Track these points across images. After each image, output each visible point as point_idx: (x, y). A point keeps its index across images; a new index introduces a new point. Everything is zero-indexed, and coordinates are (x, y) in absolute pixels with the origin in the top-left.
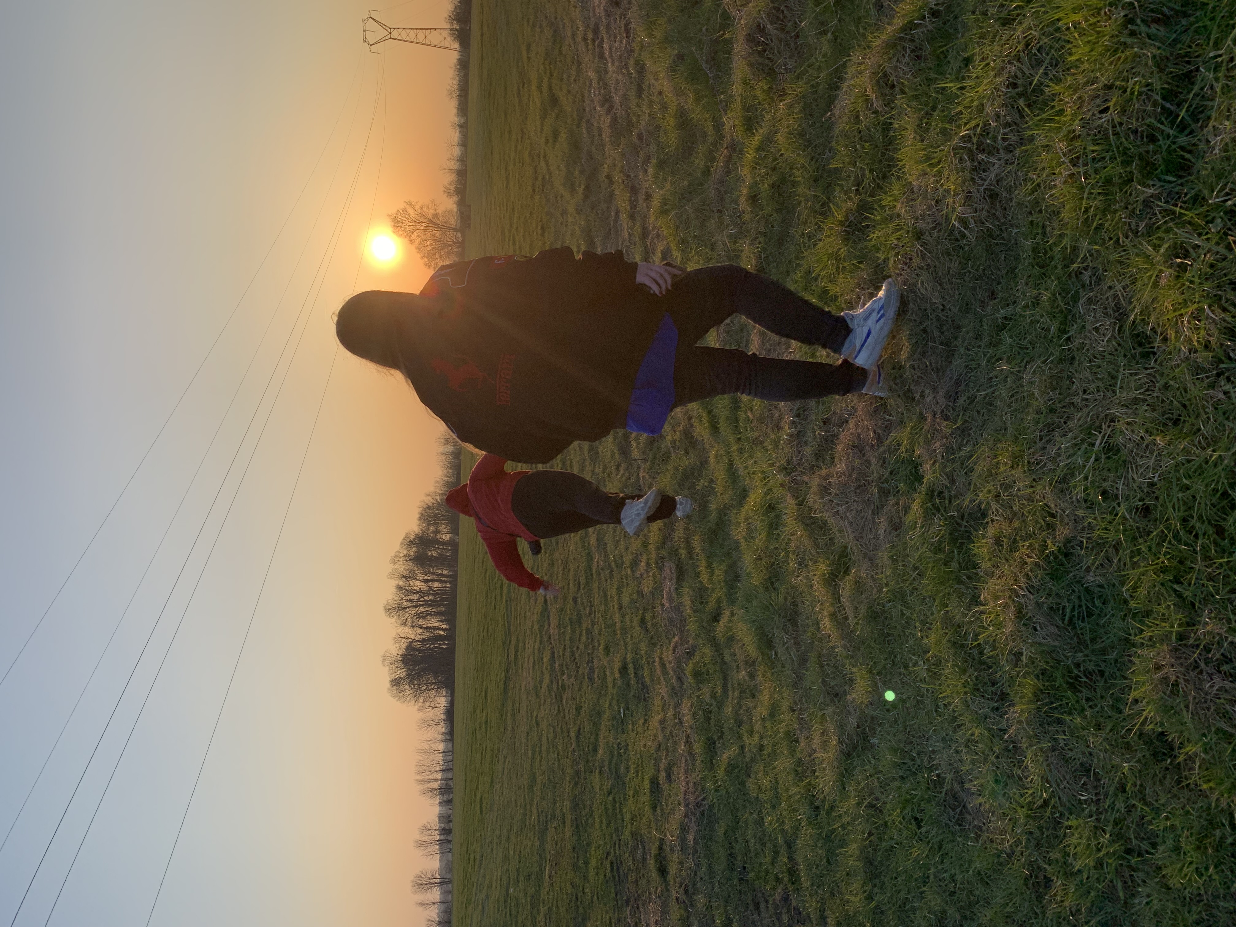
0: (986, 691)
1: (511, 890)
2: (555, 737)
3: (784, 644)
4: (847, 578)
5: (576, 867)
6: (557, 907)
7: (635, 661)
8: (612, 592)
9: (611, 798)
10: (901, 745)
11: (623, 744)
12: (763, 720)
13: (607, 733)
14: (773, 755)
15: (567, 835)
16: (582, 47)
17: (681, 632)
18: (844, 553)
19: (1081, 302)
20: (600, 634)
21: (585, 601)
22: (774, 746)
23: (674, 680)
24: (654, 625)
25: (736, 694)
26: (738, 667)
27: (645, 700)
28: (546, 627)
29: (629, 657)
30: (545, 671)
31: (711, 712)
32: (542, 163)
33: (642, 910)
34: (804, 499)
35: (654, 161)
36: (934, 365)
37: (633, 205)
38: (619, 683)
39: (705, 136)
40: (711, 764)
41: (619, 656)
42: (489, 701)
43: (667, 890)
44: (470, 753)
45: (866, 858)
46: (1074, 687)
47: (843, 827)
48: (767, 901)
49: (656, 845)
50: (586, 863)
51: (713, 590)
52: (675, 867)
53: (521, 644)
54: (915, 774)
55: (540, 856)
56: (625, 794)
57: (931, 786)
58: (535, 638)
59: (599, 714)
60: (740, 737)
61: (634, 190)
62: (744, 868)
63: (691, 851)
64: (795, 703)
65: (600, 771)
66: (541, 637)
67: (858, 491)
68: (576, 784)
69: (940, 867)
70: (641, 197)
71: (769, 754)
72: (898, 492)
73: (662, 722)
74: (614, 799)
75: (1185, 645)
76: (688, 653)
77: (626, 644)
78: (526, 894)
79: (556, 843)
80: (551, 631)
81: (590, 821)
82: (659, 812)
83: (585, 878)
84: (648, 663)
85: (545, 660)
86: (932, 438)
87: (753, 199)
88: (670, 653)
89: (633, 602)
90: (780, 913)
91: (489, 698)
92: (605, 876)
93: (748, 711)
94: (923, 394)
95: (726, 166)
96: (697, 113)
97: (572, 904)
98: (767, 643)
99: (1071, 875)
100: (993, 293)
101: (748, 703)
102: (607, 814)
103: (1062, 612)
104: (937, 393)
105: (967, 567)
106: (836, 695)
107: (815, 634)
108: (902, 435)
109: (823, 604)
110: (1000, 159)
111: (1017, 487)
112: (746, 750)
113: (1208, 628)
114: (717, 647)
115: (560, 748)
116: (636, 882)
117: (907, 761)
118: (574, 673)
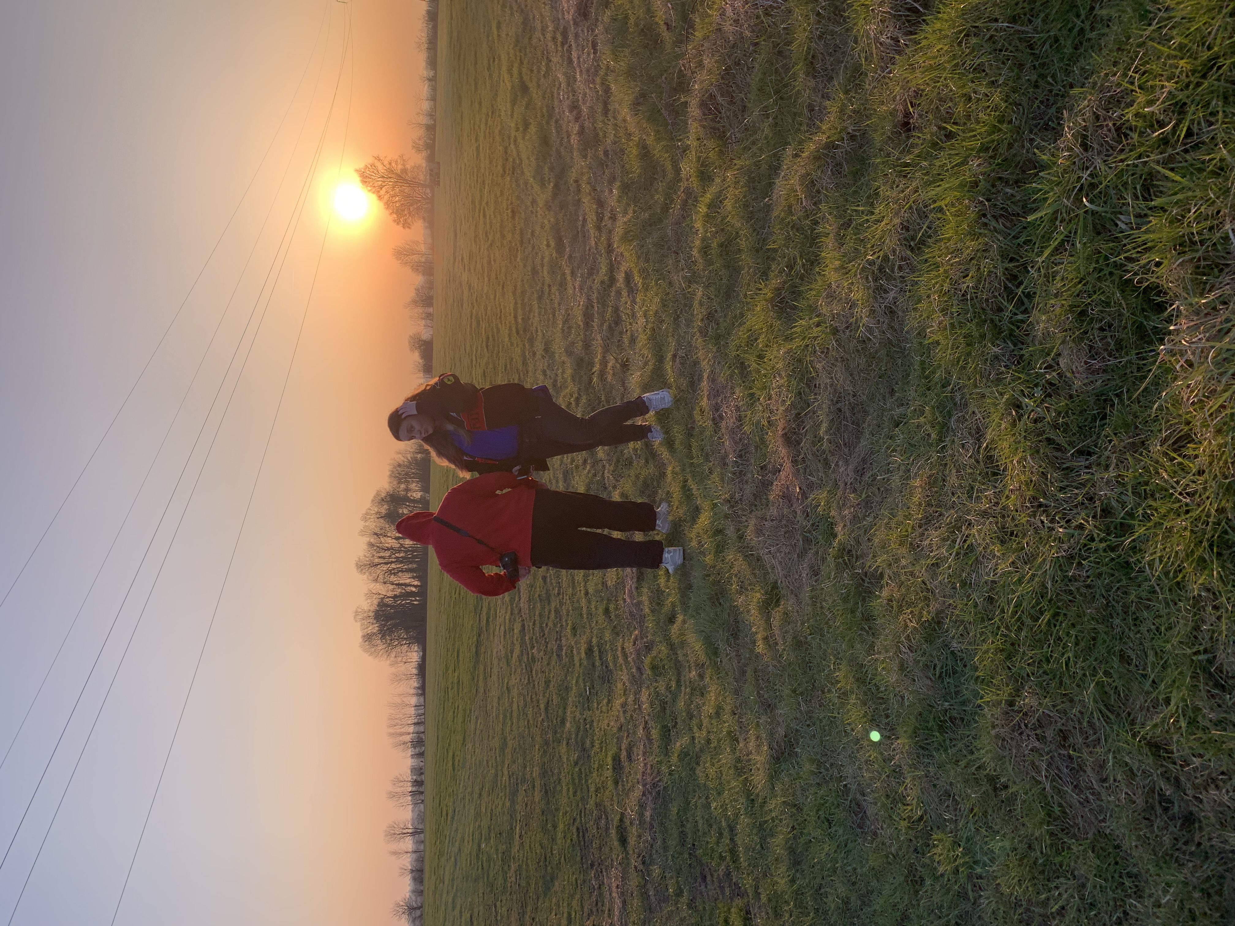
1: (483, 846)
2: (525, 706)
3: (727, 655)
4: (777, 609)
5: (544, 830)
6: (527, 865)
7: (600, 645)
9: (577, 769)
10: (819, 757)
11: (589, 720)
12: (710, 717)
13: (574, 709)
14: (718, 750)
15: (537, 799)
16: (551, 45)
17: (641, 626)
18: (775, 586)
19: (952, 420)
20: (568, 615)
21: (553, 581)
22: (719, 741)
23: (634, 670)
24: (617, 616)
25: (688, 690)
26: (690, 668)
27: (609, 682)
28: (517, 599)
29: (594, 641)
30: (515, 642)
31: (666, 703)
33: (604, 874)
34: (744, 532)
35: (618, 183)
36: (847, 441)
37: (600, 218)
38: (585, 663)
39: (664, 171)
40: (666, 750)
41: (585, 637)
42: (461, 662)
43: (627, 859)
44: (442, 710)
45: (790, 848)
46: (942, 728)
47: (773, 819)
48: (712, 875)
49: (618, 817)
50: (555, 827)
51: (669, 595)
52: (634, 839)
53: (492, 612)
54: (827, 782)
55: (511, 816)
56: (590, 767)
57: (840, 793)
58: (506, 608)
59: (567, 689)
60: (691, 729)
61: (600, 203)
62: (694, 845)
63: (647, 826)
64: (736, 707)
65: (568, 743)
66: (512, 609)
67: (787, 535)
68: (545, 752)
69: (845, 861)
70: (607, 214)
71: (715, 748)
72: (818, 543)
73: (624, 705)
74: (580, 769)
75: (1013, 710)
76: (646, 647)
77: (591, 628)
78: (497, 850)
79: (526, 805)
80: (522, 605)
81: (558, 788)
82: (620, 787)
83: (554, 840)
84: (612, 649)
85: (515, 631)
86: (844, 505)
87: (705, 250)
88: (631, 644)
89: (597, 591)
90: (723, 887)
91: (461, 659)
92: (572, 840)
93: (698, 707)
94: (837, 465)
95: (683, 209)
96: (658, 150)
97: (541, 864)
98: (713, 651)
99: (936, 878)
100: (893, 389)
101: (698, 700)
102: (574, 783)
103: (934, 669)
104: (848, 465)
105: (869, 618)
106: (769, 707)
107: (752, 651)
108: (821, 496)
109: (758, 628)
110: (896, 286)
111: (904, 562)
112: (696, 741)
113: (1027, 700)
114: (672, 647)
115: (530, 716)
116: (600, 848)
117: (822, 770)
118: (543, 648)
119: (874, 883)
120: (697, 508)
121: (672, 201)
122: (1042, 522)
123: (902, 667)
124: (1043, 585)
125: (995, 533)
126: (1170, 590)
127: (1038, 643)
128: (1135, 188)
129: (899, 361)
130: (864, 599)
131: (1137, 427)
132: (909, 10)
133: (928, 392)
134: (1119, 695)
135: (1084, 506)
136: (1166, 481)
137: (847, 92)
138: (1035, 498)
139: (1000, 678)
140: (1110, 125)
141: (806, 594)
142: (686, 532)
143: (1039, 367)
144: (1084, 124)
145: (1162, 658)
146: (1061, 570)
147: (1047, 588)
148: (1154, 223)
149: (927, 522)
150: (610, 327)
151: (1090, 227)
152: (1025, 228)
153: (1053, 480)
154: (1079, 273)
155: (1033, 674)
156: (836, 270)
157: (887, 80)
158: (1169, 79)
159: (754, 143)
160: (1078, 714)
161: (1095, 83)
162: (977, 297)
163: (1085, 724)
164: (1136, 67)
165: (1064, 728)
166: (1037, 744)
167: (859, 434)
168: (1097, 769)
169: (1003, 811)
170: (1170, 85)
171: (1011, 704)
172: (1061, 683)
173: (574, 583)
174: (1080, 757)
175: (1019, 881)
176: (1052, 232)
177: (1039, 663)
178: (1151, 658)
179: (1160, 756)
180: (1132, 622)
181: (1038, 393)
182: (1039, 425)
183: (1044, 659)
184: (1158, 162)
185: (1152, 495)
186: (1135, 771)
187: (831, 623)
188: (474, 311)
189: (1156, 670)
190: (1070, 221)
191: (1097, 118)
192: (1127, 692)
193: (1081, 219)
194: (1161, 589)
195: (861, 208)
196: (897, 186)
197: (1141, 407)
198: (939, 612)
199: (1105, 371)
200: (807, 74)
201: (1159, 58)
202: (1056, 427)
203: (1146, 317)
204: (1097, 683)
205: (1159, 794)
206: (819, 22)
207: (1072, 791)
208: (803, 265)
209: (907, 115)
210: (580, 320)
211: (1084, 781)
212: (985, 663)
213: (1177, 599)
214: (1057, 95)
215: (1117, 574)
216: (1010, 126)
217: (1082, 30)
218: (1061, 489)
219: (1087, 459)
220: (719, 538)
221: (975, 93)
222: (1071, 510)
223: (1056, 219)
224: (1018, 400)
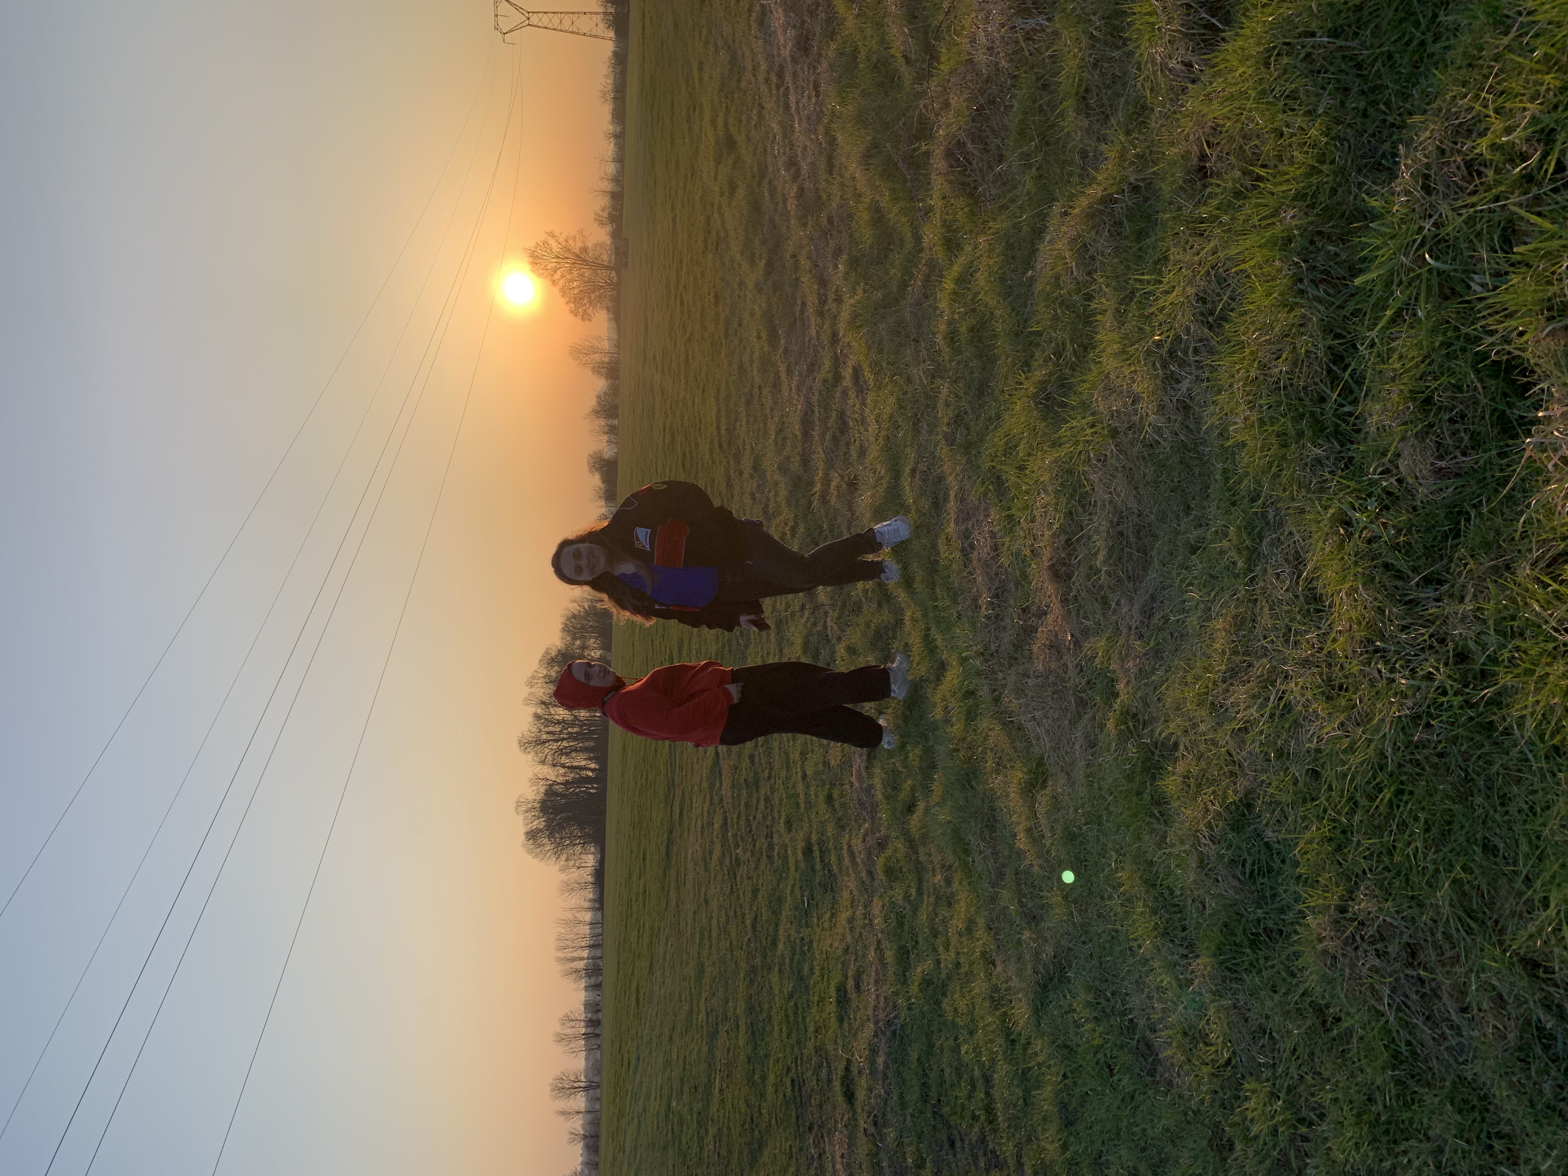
0: (1175, 936)
1: (674, 1104)
2: (728, 922)
3: (981, 852)
4: (1043, 792)
5: (750, 1082)
6: (729, 1128)
7: (821, 843)
8: (795, 756)
9: (792, 1004)
10: (1097, 983)
11: (807, 940)
12: (960, 935)
13: (788, 925)
14: (970, 975)
15: (741, 1042)
16: (764, 88)
17: (873, 818)
18: (1040, 763)
19: (1264, 543)
20: (780, 804)
21: (763, 761)
22: (971, 964)
23: (864, 874)
24: (842, 805)
25: (932, 899)
26: (934, 870)
27: (832, 890)
28: (717, 785)
29: (814, 837)
30: (715, 840)
31: (904, 917)
32: (716, 215)
33: (826, 1139)
34: (1001, 694)
35: (845, 257)
36: (1131, 573)
37: (823, 301)
38: (802, 865)
39: (901, 240)
40: (904, 979)
41: (802, 833)
42: (648, 866)
43: (855, 1119)
44: (624, 929)
45: (1061, 1102)
46: (1254, 944)
47: (1039, 1065)
48: (962, 1141)
49: (843, 1065)
50: (764, 1078)
51: (907, 776)
52: (864, 1093)
53: (687, 802)
54: (1108, 1016)
55: (709, 1065)
56: (808, 1000)
57: (1125, 1030)
58: (705, 798)
59: (780, 900)
60: (935, 950)
61: (823, 283)
62: (939, 1101)
63: (881, 1076)
64: (992, 920)
65: (780, 971)
66: (711, 798)
67: (1055, 696)
68: (752, 982)
69: (1132, 1120)
70: (831, 296)
71: (966, 974)
72: (1095, 705)
73: (851, 920)
74: (796, 1004)
75: (1345, 918)
76: (879, 844)
77: (810, 821)
78: (691, 1109)
79: (728, 1050)
80: (723, 792)
81: (768, 1028)
82: (846, 1026)
83: (762, 1096)
84: (836, 847)
85: (716, 826)
86: (1127, 655)
87: (952, 336)
88: (860, 840)
89: (818, 773)
90: (977, 1156)
91: (648, 863)
92: (785, 1096)
93: (944, 921)
94: (1118, 604)
95: (925, 286)
96: (894, 214)
97: (747, 1126)
98: (963, 848)
99: (1249, 1140)
100: (1189, 507)
101: (944, 912)
102: (788, 1022)
103: (1243, 865)
104: (1132, 605)
105: (1159, 801)
106: (1033, 919)
107: (1011, 848)
108: (1098, 644)
109: (1020, 816)
110: (1191, 374)
111: (1203, 727)
112: (942, 965)
113: (1363, 905)
114: (911, 844)
115: (733, 935)
116: (821, 1106)
117: (1102, 1000)
118: (750, 847)
119: (1169, 1148)
120: (943, 664)
121: (912, 276)
122: (1380, 672)
123: (1202, 864)
124: (1382, 755)
125: (1320, 687)
126: (1547, 757)
127: (1377, 830)
128: (1492, 240)
129: (1197, 471)
130: (1154, 778)
131: (1500, 546)
132: (1205, 27)
133: (1233, 509)
134: (1483, 896)
135: (1433, 651)
136: (1537, 615)
137: (1128, 133)
138: (1370, 641)
139: (1328, 875)
140: (1459, 159)
141: (1080, 771)
142: (929, 695)
143: (1373, 470)
144: (1426, 160)
145: (1537, 848)
146: (1404, 734)
147: (1386, 757)
148: (1515, 281)
149: (1233, 674)
150: (834, 437)
151: (1436, 289)
152: (1352, 295)
153: (1392, 618)
154: (1422, 349)
155: (1371, 870)
156: (1116, 355)
157: (1178, 116)
158: (1532, 100)
159: (1013, 201)
160: (1429, 922)
161: (1440, 110)
162: (1292, 385)
163: (1439, 936)
164: (1491, 87)
165: (1412, 941)
166: (1377, 962)
167: (1146, 565)
168: (1456, 994)
169: (1334, 1051)
170: (1533, 108)
171: (1343, 910)
172: (1407, 880)
173: (788, 763)
174: (1434, 980)
175: (1356, 1143)
176: (1388, 298)
177: (1378, 856)
178: (1524, 847)
179: (1538, 977)
180: (1498, 802)
181: (1372, 505)
182: (1375, 546)
183: (1384, 851)
184: (1520, 205)
185: (1521, 634)
186: (1506, 997)
187: (1112, 808)
188: (668, 424)
189: (1531, 863)
190: (1410, 284)
191: (1443, 152)
192: (1492, 891)
193: (1424, 281)
194: (1534, 756)
195: (1145, 277)
196: (1191, 248)
197: (1505, 520)
198: (1248, 792)
199: (1457, 475)
200: (1078, 111)
201: (1519, 74)
202: (1396, 547)
203: (1510, 405)
204: (1454, 881)
205: (1537, 1027)
206: (1093, 47)
207: (1424, 1023)
208: (1075, 351)
209: (1203, 157)
210: (797, 429)
211: (1439, 1011)
212: (1309, 856)
213: (1555, 769)
214: (1393, 125)
215: (1478, 738)
216: (1332, 167)
217: (1422, 43)
218: (1404, 628)
219: (1436, 590)
220: (971, 702)
221: (1288, 126)
222: (1416, 655)
223: (1392, 283)
224: (1347, 515)
